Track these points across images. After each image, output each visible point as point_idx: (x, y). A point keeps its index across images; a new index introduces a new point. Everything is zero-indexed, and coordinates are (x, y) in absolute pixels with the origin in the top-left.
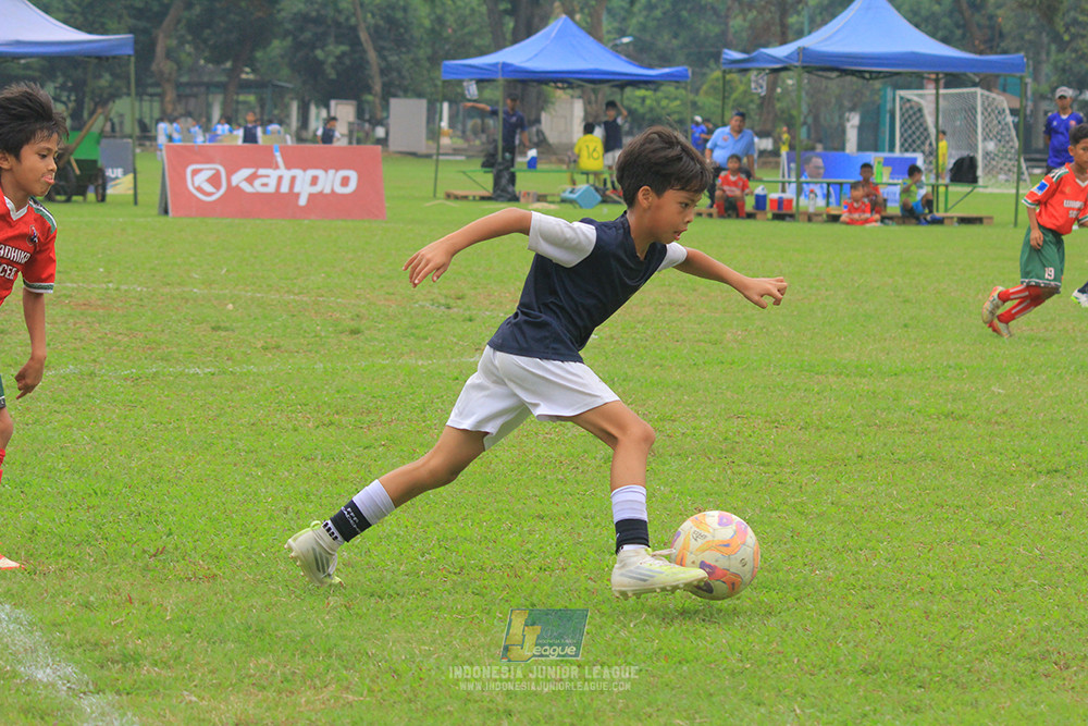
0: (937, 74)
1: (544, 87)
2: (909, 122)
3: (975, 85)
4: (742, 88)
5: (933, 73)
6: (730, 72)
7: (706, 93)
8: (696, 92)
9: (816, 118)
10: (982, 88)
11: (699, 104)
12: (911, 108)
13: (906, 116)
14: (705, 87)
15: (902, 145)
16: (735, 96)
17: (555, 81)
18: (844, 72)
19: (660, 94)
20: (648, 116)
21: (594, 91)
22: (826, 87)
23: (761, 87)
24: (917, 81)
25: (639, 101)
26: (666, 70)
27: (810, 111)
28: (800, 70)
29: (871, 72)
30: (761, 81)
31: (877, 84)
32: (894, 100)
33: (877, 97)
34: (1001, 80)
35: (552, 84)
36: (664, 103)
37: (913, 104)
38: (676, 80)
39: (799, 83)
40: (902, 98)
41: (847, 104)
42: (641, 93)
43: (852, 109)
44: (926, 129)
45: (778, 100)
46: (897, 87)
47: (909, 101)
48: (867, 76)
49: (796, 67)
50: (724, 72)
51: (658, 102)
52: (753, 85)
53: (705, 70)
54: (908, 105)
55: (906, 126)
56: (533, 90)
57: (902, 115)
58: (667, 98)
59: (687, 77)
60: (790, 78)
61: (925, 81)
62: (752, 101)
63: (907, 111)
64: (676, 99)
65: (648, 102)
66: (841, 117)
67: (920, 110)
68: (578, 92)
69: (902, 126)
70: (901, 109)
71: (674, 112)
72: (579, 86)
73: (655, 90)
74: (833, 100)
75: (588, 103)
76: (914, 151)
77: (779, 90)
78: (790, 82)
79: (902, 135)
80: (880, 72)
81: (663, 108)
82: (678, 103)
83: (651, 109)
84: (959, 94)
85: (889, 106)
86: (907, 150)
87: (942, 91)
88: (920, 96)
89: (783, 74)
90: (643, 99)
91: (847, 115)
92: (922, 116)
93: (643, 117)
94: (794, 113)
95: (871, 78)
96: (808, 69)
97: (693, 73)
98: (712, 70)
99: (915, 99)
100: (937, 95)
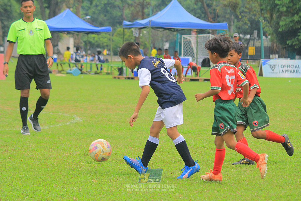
0: (197, 30)
1: (60, 34)
2: (187, 46)
3: (209, 33)
4: (128, 34)
5: (195, 29)
6: (126, 29)
7: (116, 36)
8: (113, 35)
9: (154, 45)
10: (212, 34)
11: (114, 39)
12: (187, 41)
13: (185, 44)
14: (115, 34)
15: (184, 54)
16: (126, 37)
17: (64, 32)
18: (165, 29)
19: (100, 36)
20: (96, 44)
21: (78, 35)
22: (158, 34)
23: (137, 34)
24: (189, 32)
25: (92, 38)
26: (103, 28)
27: (152, 42)
28: (150, 28)
29: (174, 29)
30: (136, 32)
31: (175, 33)
32: (181, 38)
33: (175, 37)
34: (218, 32)
35: (63, 33)
36: (101, 39)
37: (188, 40)
38: (107, 31)
39: (148, 32)
40: (184, 38)
41: (165, 40)
42: (93, 35)
43: (167, 41)
44: (192, 49)
45: (141, 38)
46: (182, 34)
47: (186, 39)
48: (172, 30)
49: (149, 27)
50: (124, 29)
51: (99, 39)
52: (134, 33)
53: (116, 28)
54: (186, 40)
55: (185, 47)
56: (56, 35)
57: (184, 44)
58: (102, 37)
59: (110, 30)
60: (145, 31)
61: (192, 32)
62: (132, 39)
63: (186, 42)
64: (105, 38)
65: (96, 39)
66: (163, 44)
67: (190, 42)
68: (71, 35)
69: (184, 47)
70: (184, 42)
71: (105, 42)
72: (73, 34)
73: (98, 35)
74: (160, 38)
75: (75, 39)
76: (188, 56)
77: (141, 35)
78: (145, 32)
79: (184, 50)
80: (177, 29)
81: (101, 41)
82: (106, 39)
83: (97, 41)
84: (204, 36)
85: (179, 40)
86: (185, 56)
87: (199, 35)
88: (190, 37)
89: (143, 30)
90: (94, 38)
91: (165, 43)
92: (191, 44)
93: (94, 44)
94: (146, 43)
95: (174, 31)
96: (153, 28)
97: (113, 29)
98: (118, 28)
99: (189, 38)
100: (197, 37)
